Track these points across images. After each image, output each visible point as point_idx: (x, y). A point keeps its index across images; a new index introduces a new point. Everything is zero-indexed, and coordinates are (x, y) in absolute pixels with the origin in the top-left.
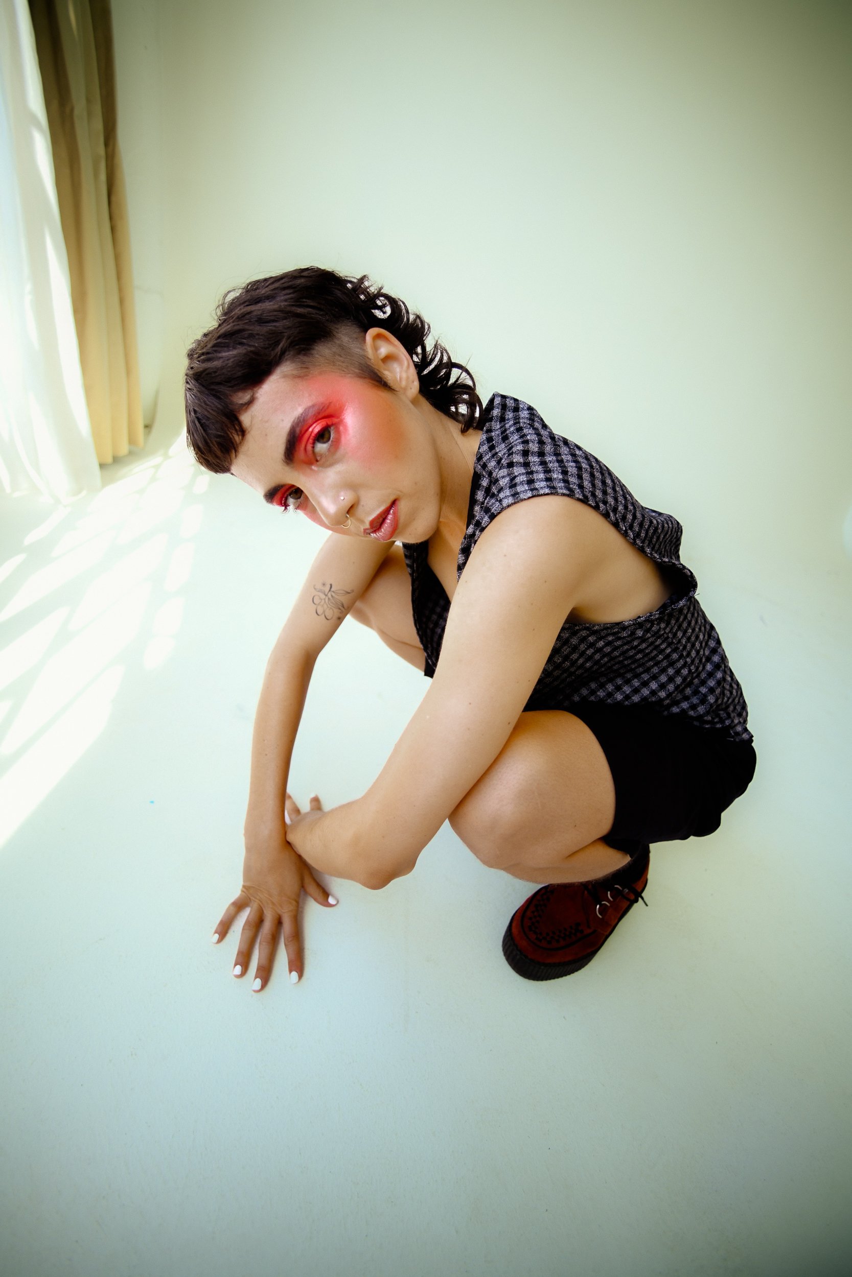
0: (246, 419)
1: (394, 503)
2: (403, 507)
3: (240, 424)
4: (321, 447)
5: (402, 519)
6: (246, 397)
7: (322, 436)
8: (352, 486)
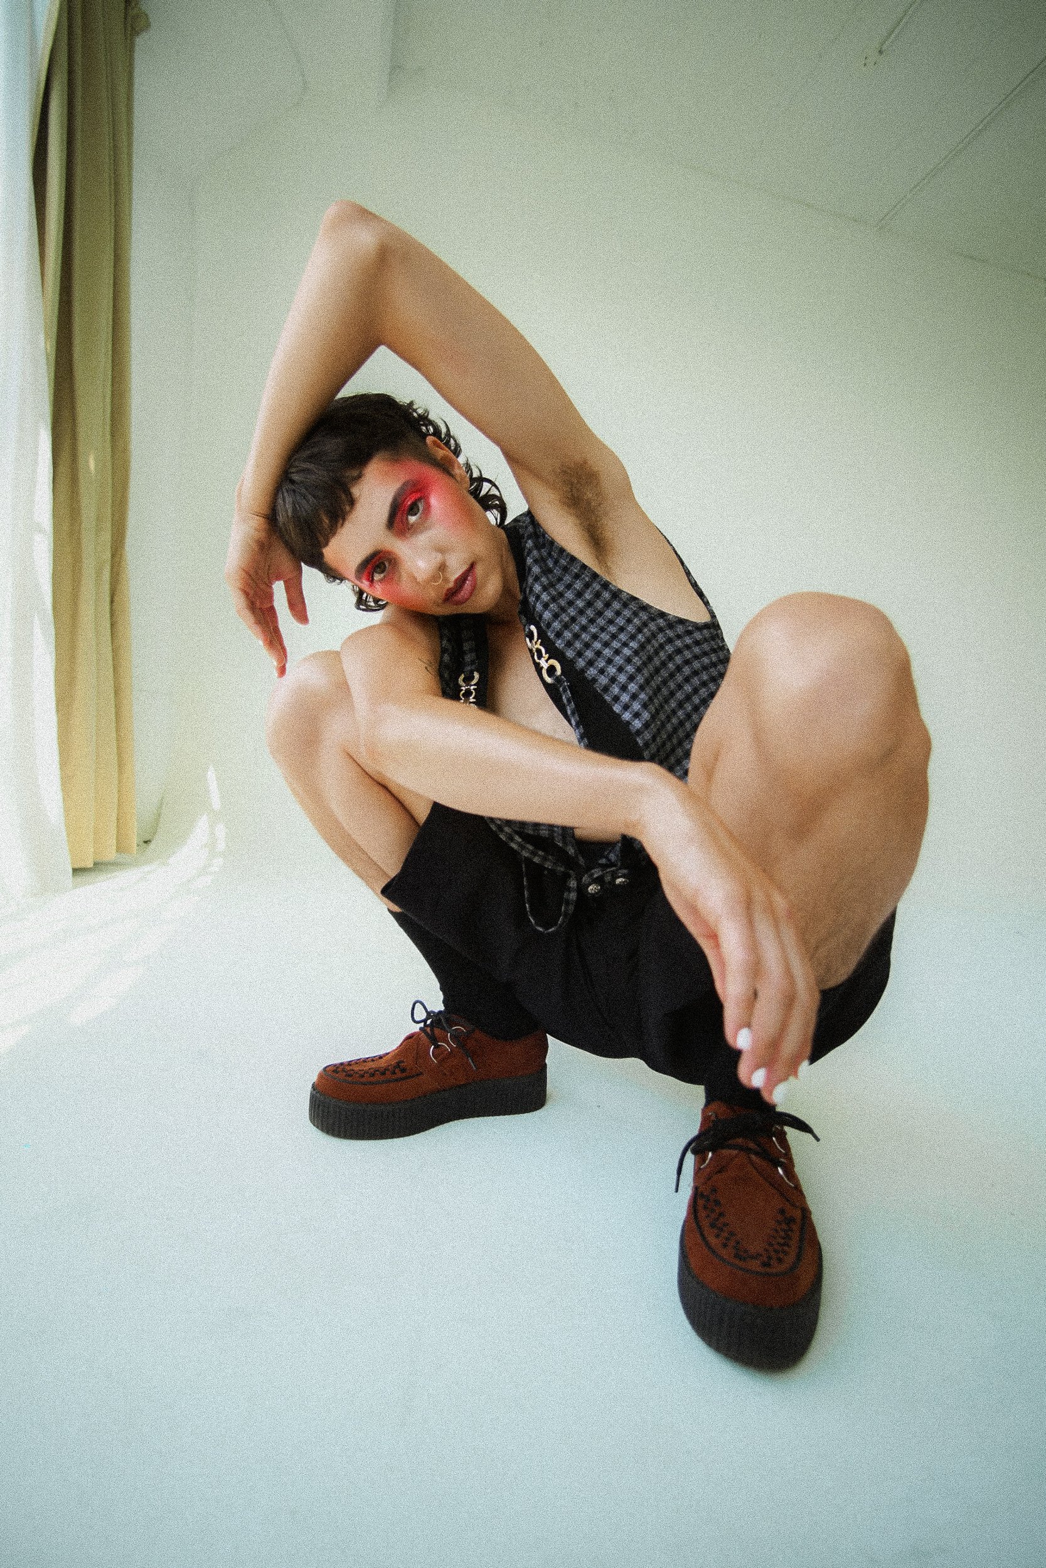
0: (355, 491)
1: (472, 566)
2: (479, 570)
3: (350, 494)
4: (412, 519)
5: (479, 578)
6: (355, 473)
7: (413, 510)
8: (441, 550)
